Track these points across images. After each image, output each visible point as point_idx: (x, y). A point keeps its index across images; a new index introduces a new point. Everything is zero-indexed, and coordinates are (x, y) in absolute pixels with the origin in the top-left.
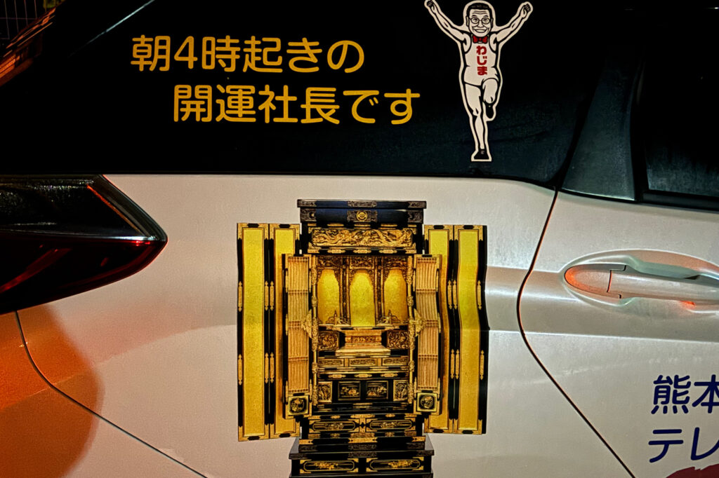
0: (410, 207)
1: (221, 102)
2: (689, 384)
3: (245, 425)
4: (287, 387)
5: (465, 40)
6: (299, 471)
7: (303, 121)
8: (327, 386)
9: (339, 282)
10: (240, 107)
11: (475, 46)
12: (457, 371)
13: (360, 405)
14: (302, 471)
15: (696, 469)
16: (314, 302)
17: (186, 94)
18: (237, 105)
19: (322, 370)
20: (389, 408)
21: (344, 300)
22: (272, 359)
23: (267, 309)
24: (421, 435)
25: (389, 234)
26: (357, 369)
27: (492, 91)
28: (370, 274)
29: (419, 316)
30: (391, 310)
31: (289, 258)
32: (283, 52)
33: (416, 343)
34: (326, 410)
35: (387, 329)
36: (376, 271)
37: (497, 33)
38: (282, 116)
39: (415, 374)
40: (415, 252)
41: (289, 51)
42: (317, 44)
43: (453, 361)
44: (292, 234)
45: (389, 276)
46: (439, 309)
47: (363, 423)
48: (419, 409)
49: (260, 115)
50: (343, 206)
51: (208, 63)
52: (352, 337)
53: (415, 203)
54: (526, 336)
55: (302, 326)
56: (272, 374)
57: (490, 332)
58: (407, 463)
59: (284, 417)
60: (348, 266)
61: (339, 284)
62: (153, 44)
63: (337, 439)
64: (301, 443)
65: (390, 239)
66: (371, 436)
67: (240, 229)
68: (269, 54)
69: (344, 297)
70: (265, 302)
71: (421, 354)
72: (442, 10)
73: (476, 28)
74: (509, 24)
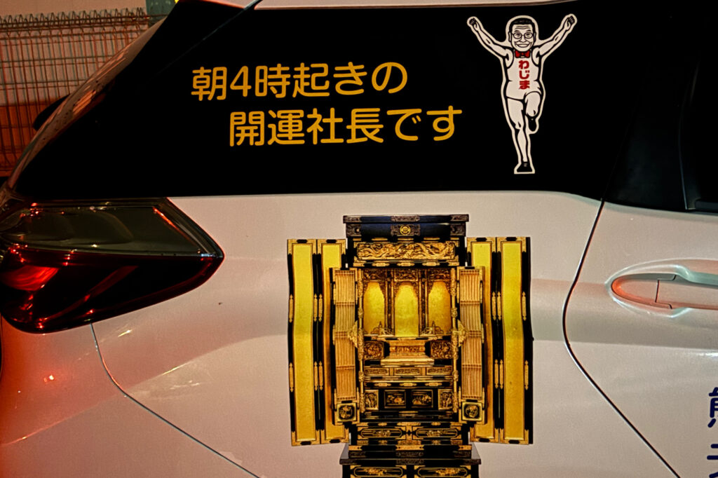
0: (453, 220)
1: (270, 126)
3: (298, 430)
4: (335, 394)
5: (507, 55)
7: (349, 141)
8: (373, 393)
9: (384, 292)
10: (290, 130)
11: (517, 61)
12: (501, 380)
13: (405, 413)
14: (352, 477)
16: (360, 314)
17: (240, 121)
18: (287, 128)
19: (369, 379)
20: (435, 417)
21: (389, 311)
22: (321, 368)
23: (315, 320)
24: (467, 444)
25: (432, 247)
26: (402, 378)
27: (535, 104)
28: (415, 286)
29: (462, 327)
30: (436, 321)
31: (336, 271)
32: (330, 77)
33: (459, 353)
34: (373, 418)
35: (431, 339)
36: (420, 283)
37: (539, 47)
38: (328, 137)
39: (459, 384)
40: (458, 264)
41: (336, 76)
42: (362, 67)
43: (496, 371)
44: (339, 249)
45: (434, 288)
46: (483, 321)
47: (409, 431)
48: (464, 418)
49: (308, 137)
50: (387, 221)
51: (261, 90)
52: (396, 347)
53: (457, 217)
54: (571, 347)
55: (349, 336)
56: (321, 381)
57: (534, 342)
58: (454, 471)
59: (334, 423)
60: (393, 278)
61: (385, 297)
62: (211, 75)
63: (385, 446)
64: (350, 449)
65: (433, 252)
66: (417, 444)
67: (290, 245)
68: (317, 79)
69: (389, 308)
70: (314, 313)
71: (464, 364)
72: (485, 28)
73: (519, 43)
74: (551, 38)
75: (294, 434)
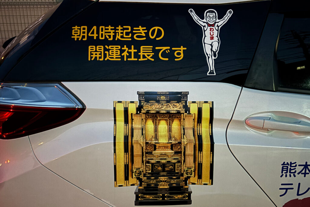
0: (182, 94)
1: (106, 52)
2: (296, 165)
3: (117, 181)
4: (133, 166)
5: (205, 25)
7: (139, 60)
8: (149, 165)
9: (154, 123)
10: (115, 54)
11: (209, 28)
12: (201, 160)
13: (162, 174)
14: (139, 199)
15: (299, 199)
16: (144, 132)
17: (93, 49)
18: (113, 53)
19: (147, 160)
20: (174, 175)
21: (156, 131)
22: (127, 155)
23: (125, 135)
24: (187, 186)
25: (174, 105)
26: (161, 159)
27: (216, 46)
28: (166, 121)
29: (186, 138)
30: (175, 135)
31: (134, 115)
32: (131, 32)
33: (185, 149)
34: (149, 175)
35: (173, 143)
36: (169, 120)
37: (218, 22)
38: (131, 58)
39: (184, 161)
40: (184, 112)
41: (134, 32)
42: (145, 28)
43: (199, 156)
44: (135, 105)
45: (174, 122)
46: (194, 135)
47: (163, 181)
48: (186, 175)
49: (122, 57)
50: (155, 94)
51: (102, 37)
52: (159, 146)
53: (184, 92)
54: (229, 146)
55: (139, 142)
56: (127, 161)
57: (215, 144)
58: (181, 196)
59: (132, 178)
60: (157, 118)
61: (154, 125)
62: (80, 29)
63: (153, 187)
64: (139, 188)
65: (174, 107)
66: (167, 186)
67: (115, 103)
68: (126, 32)
69: (156, 130)
70: (124, 132)
71: (187, 153)
72: (196, 14)
73: (210, 21)
74: (223, 19)
75: (115, 182)
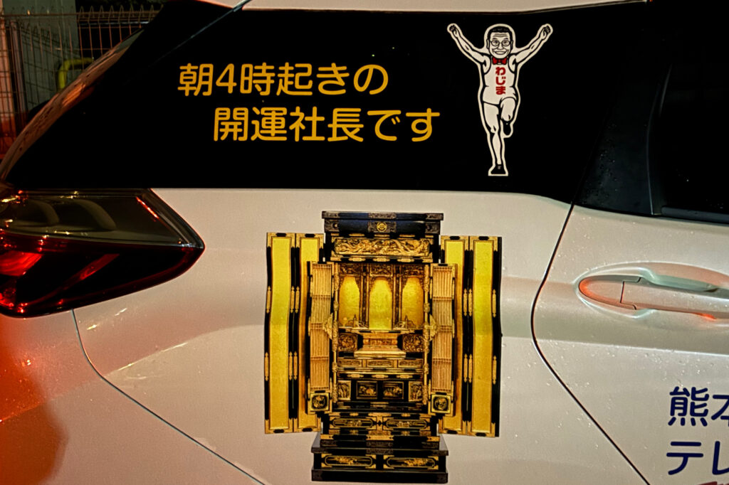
0: (428, 218)
1: (255, 122)
2: (707, 397)
3: (271, 419)
4: (309, 384)
5: (485, 61)
6: (321, 465)
7: (330, 139)
8: (345, 384)
9: (359, 287)
10: (273, 127)
11: (494, 67)
12: (470, 374)
13: (376, 404)
14: (323, 465)
15: (719, 483)
16: (336, 307)
17: (225, 116)
18: (270, 125)
19: (342, 370)
20: (405, 408)
21: (364, 305)
22: (296, 358)
23: (292, 311)
24: (435, 436)
25: (407, 244)
26: (374, 370)
27: (510, 109)
28: (390, 282)
29: (434, 322)
30: (408, 315)
31: (314, 265)
32: (313, 77)
33: (430, 347)
34: (345, 408)
35: (403, 333)
36: (395, 278)
37: (516, 54)
38: (310, 134)
39: (429, 377)
40: (431, 261)
41: (319, 76)
42: (344, 68)
43: (466, 365)
44: (317, 243)
45: (407, 283)
46: (454, 316)
48: (433, 410)
49: (291, 134)
50: (364, 217)
51: (246, 88)
53: (432, 215)
54: (538, 344)
55: (324, 328)
56: (296, 371)
57: (503, 338)
58: (422, 462)
59: (306, 412)
60: (369, 273)
61: (360, 291)
62: (197, 71)
63: (356, 436)
64: (322, 438)
65: (408, 249)
66: (387, 434)
67: (269, 238)
68: (301, 78)
69: (364, 302)
70: (290, 305)
71: (435, 357)
72: (464, 34)
73: (496, 50)
74: (528, 46)
75: (267, 422)
